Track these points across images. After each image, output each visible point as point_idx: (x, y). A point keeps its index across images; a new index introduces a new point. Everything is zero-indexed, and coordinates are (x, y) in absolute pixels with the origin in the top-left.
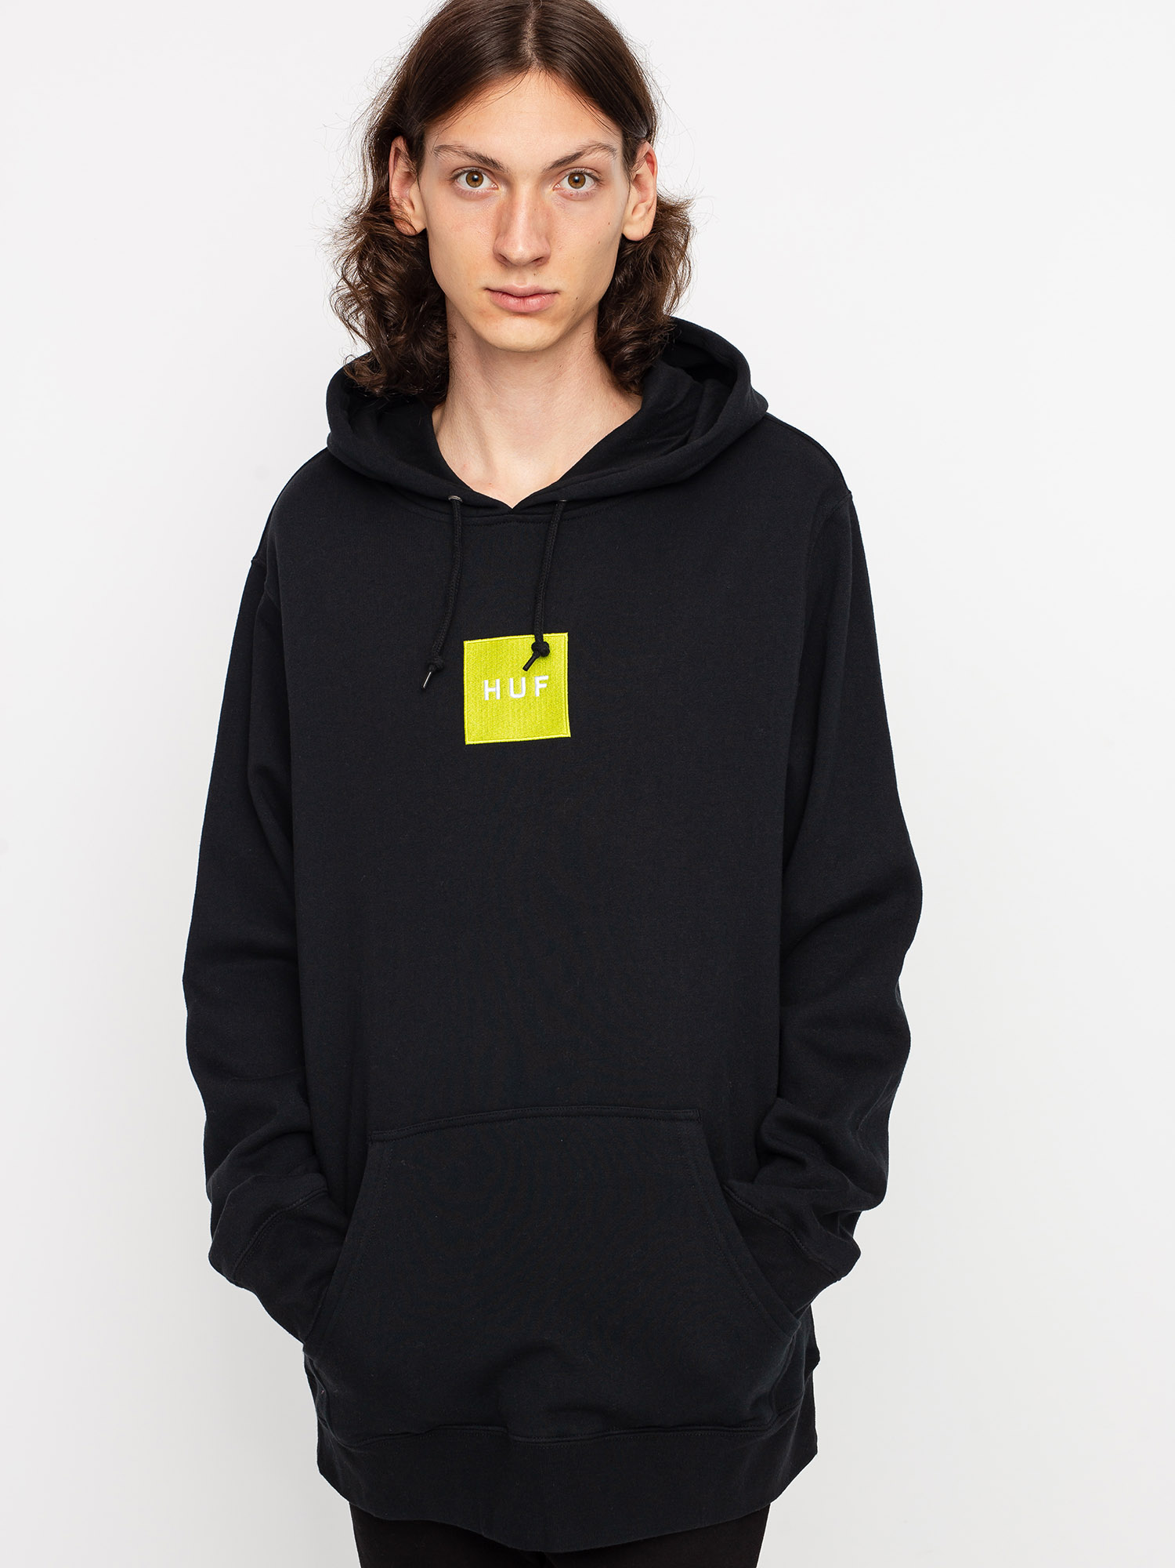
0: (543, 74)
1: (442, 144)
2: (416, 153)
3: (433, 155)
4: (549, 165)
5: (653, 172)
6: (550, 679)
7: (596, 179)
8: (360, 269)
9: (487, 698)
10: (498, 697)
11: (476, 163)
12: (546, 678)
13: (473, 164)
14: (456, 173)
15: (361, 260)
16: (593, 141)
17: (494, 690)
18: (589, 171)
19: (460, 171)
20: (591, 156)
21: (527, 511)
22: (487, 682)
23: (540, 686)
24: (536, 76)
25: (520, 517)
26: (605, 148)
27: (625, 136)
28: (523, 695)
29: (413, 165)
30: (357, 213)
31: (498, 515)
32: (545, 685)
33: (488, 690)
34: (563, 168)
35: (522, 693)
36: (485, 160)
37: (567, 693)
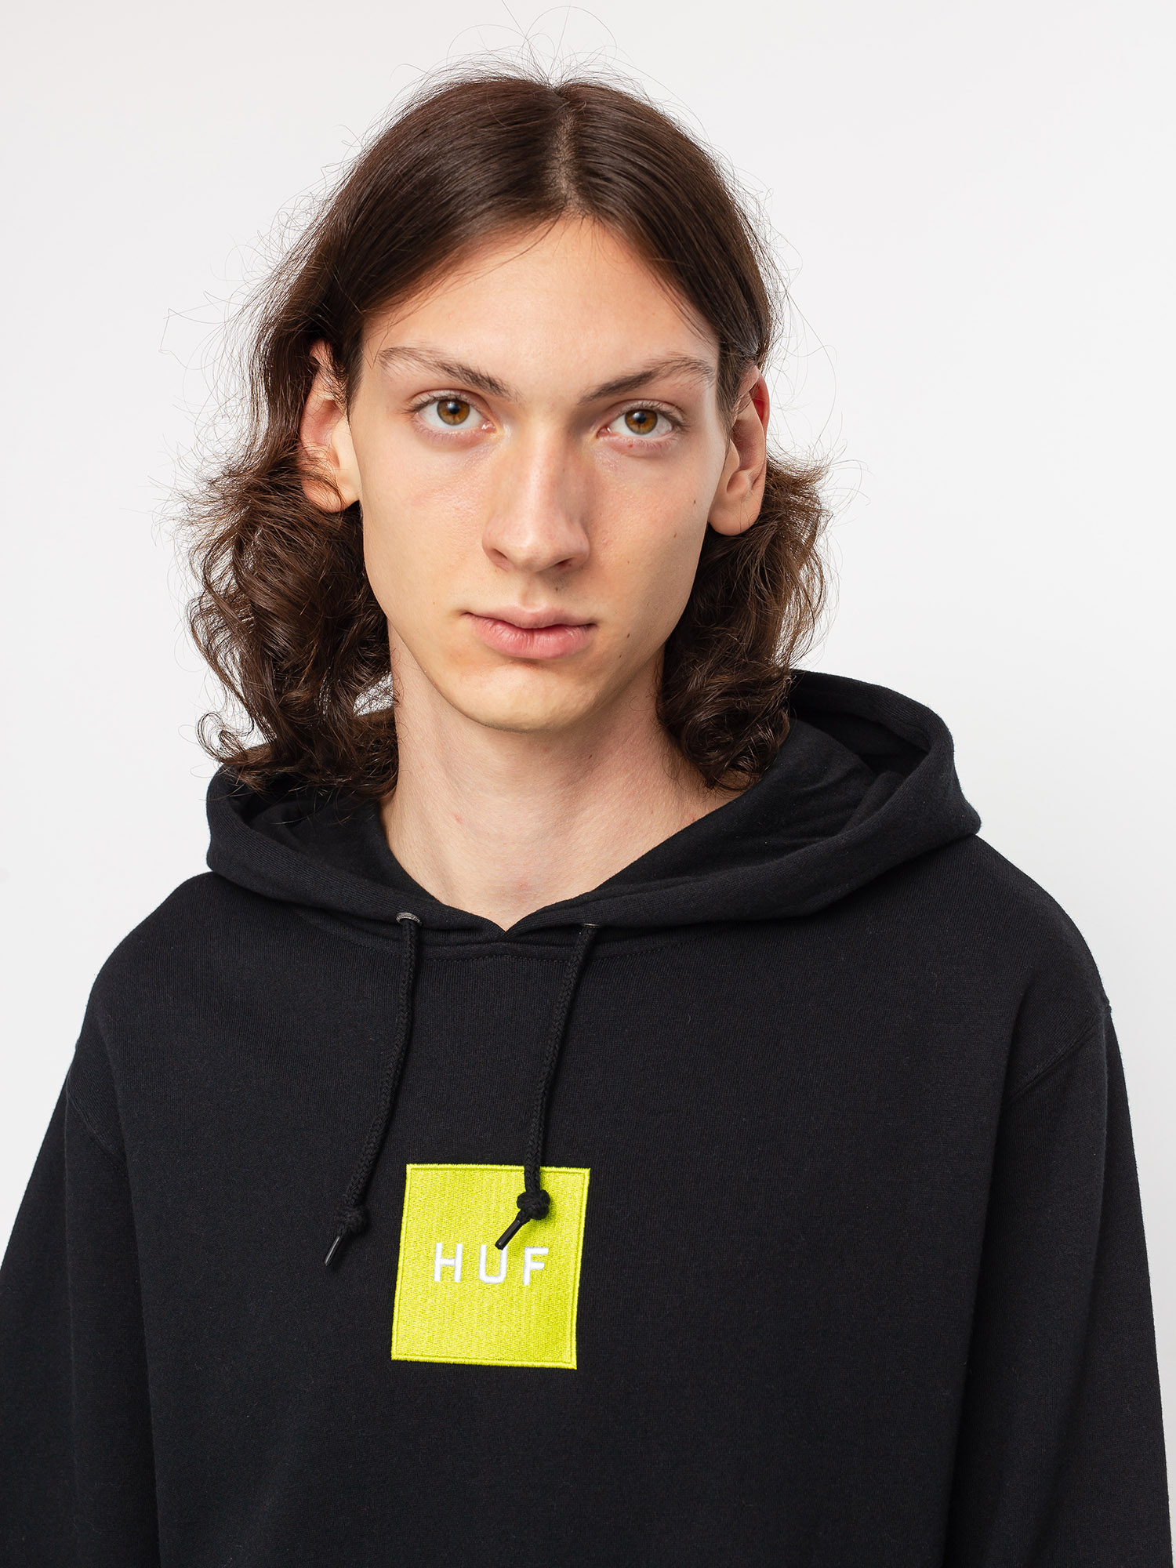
0: (587, 223)
1: (395, 346)
2: (347, 367)
3: (377, 366)
4: (593, 390)
5: (762, 417)
6: (550, 1255)
7: (675, 424)
8: (236, 566)
9: (437, 1278)
10: (457, 1278)
11: (460, 383)
12: (545, 1251)
13: (453, 385)
14: (418, 400)
15: (239, 549)
16: (674, 353)
17: (451, 1262)
18: (665, 408)
19: (425, 398)
20: (670, 381)
21: (531, 938)
22: (440, 1246)
23: (531, 1265)
24: (574, 226)
25: (519, 948)
26: (692, 366)
27: (725, 348)
28: (501, 1279)
29: (340, 387)
30: (231, 473)
31: (479, 943)
32: (541, 1266)
33: (440, 1262)
34: (615, 398)
35: (500, 1274)
36: (476, 378)
37: (578, 1285)
